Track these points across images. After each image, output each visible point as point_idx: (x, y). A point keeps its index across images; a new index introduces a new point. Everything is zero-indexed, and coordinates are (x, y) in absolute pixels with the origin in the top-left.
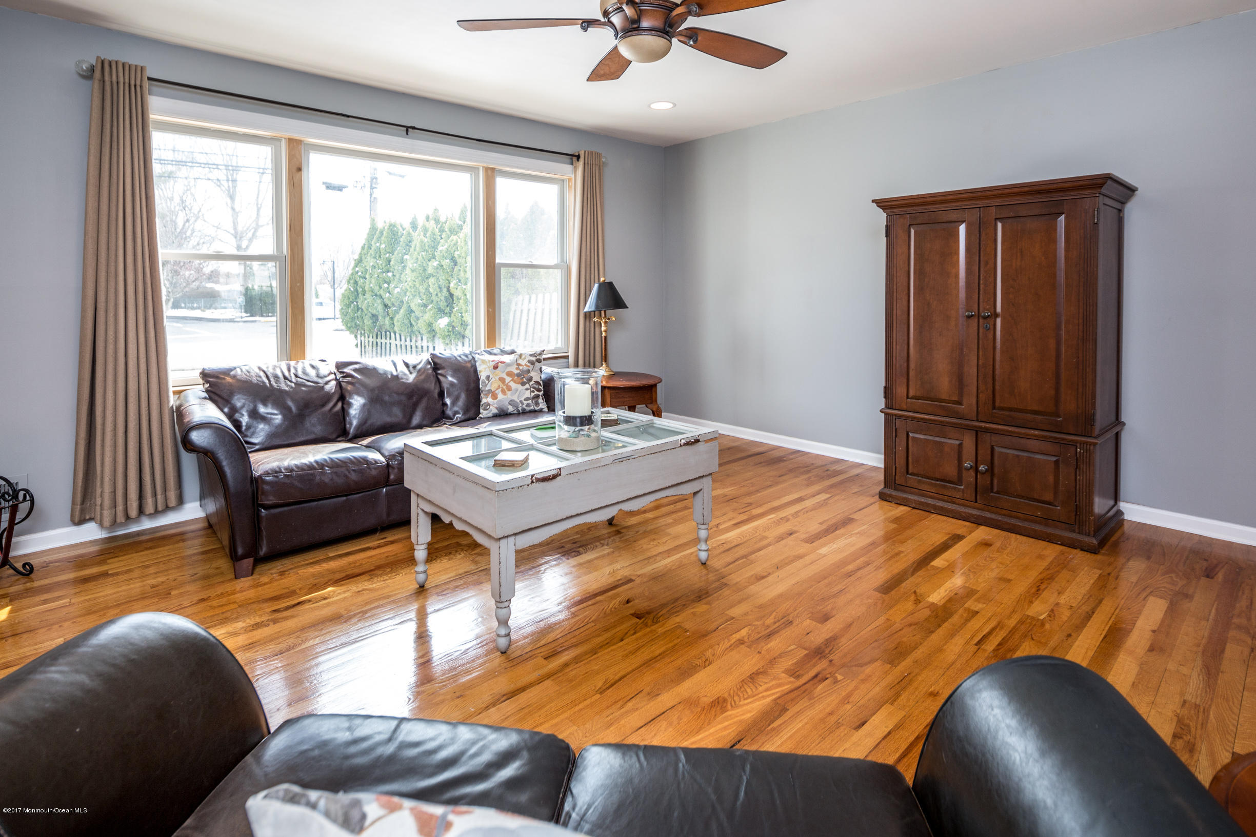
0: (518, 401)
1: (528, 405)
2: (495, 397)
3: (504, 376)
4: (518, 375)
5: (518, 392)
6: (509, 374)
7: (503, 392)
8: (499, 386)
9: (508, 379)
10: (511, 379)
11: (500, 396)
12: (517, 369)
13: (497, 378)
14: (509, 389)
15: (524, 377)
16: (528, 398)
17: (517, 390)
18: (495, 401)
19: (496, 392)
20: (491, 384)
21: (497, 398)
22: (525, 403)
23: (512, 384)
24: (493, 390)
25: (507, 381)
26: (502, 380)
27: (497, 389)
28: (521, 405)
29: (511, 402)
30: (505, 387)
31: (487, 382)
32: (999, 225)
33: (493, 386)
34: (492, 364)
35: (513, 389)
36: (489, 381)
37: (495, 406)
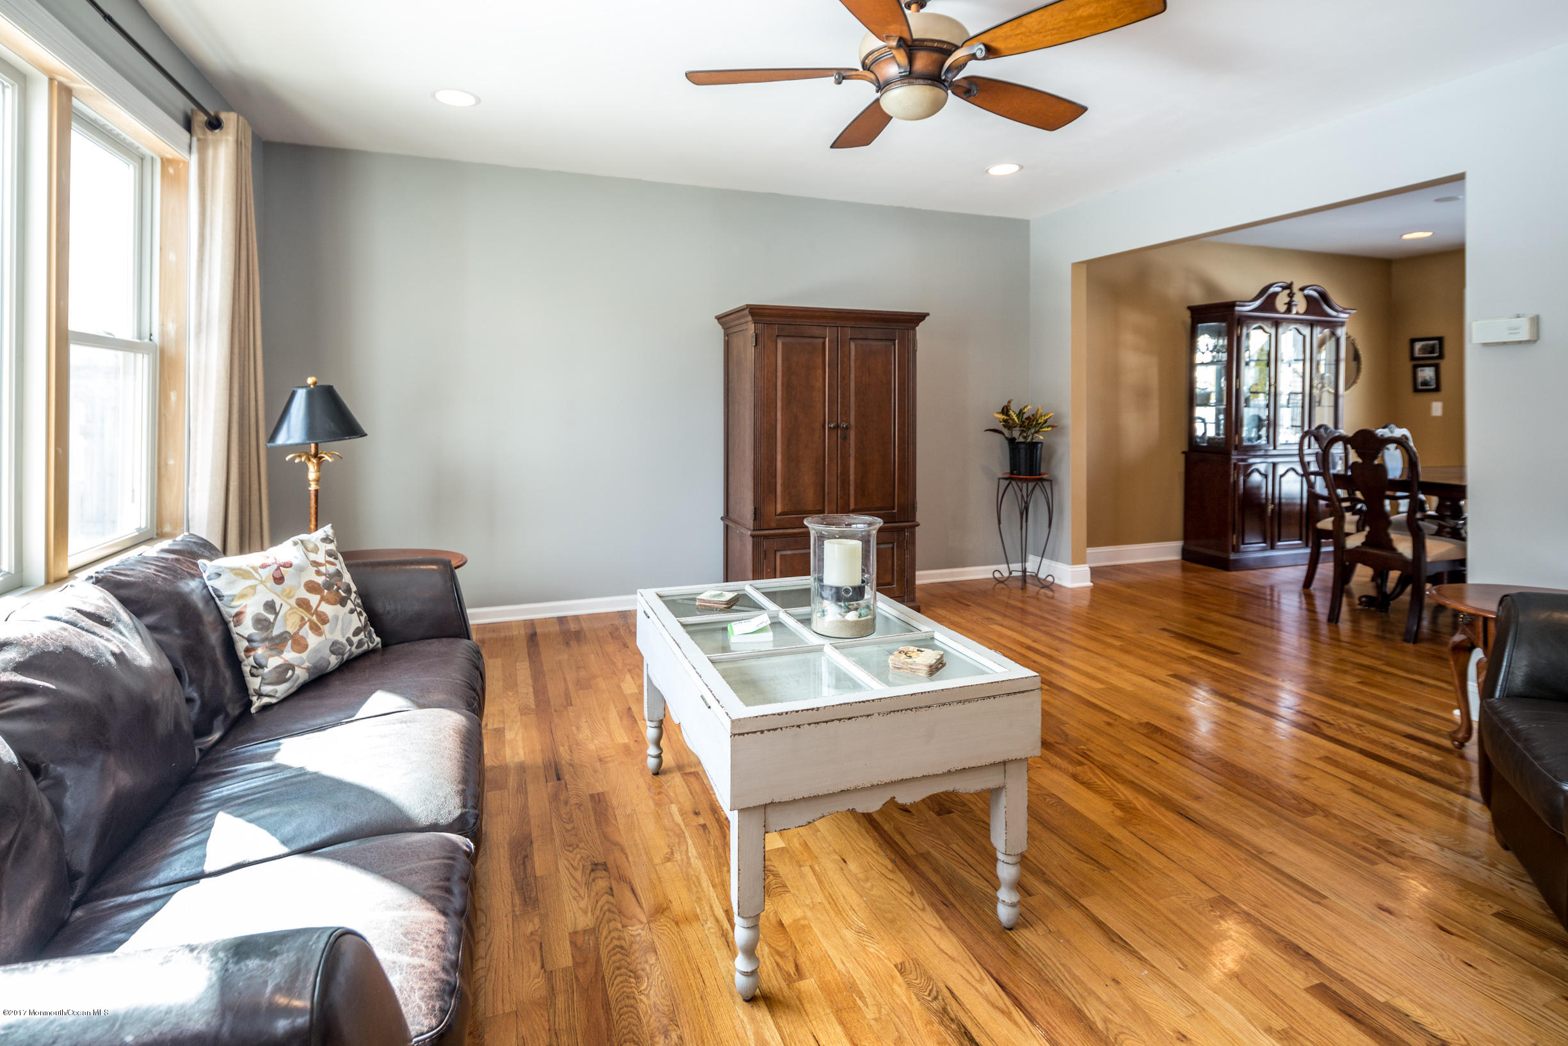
0: (344, 641)
1: (360, 644)
2: (300, 645)
3: (303, 594)
4: (328, 586)
5: (340, 620)
6: (312, 587)
7: (316, 629)
8: (303, 619)
9: (314, 599)
10: (318, 597)
11: (313, 640)
12: (318, 573)
13: (293, 602)
14: (324, 620)
15: (339, 588)
16: (358, 628)
17: (336, 618)
18: (304, 655)
19: (301, 633)
20: (285, 619)
21: (306, 647)
22: (355, 640)
23: (325, 608)
24: (292, 631)
25: (314, 604)
26: (303, 604)
27: (301, 627)
28: (349, 647)
29: (335, 648)
30: (314, 618)
31: (271, 617)
32: (853, 345)
33: (289, 623)
34: (266, 573)
35: (330, 618)
36: (277, 614)
37: (307, 664)
